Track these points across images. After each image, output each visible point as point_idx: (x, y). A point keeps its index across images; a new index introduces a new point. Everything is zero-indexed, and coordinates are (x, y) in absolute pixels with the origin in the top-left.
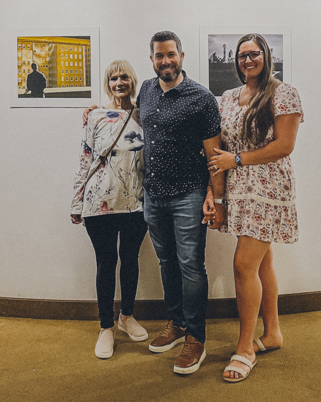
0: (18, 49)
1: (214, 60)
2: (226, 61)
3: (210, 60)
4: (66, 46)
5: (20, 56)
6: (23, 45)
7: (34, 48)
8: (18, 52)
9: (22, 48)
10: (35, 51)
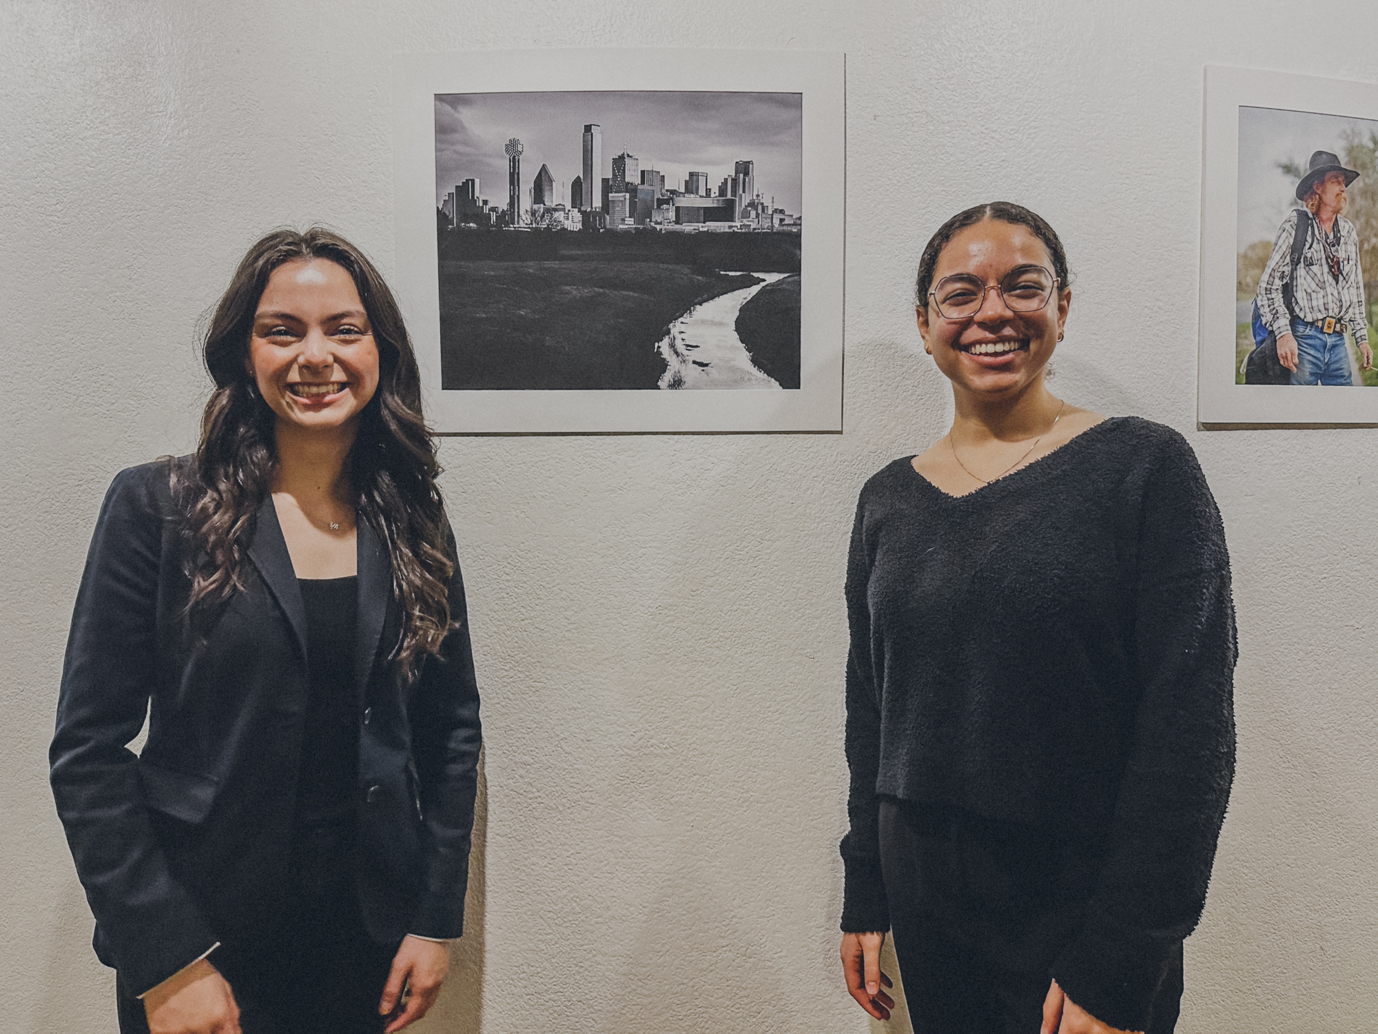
1: (465, 217)
2: (524, 222)
3: (442, 217)
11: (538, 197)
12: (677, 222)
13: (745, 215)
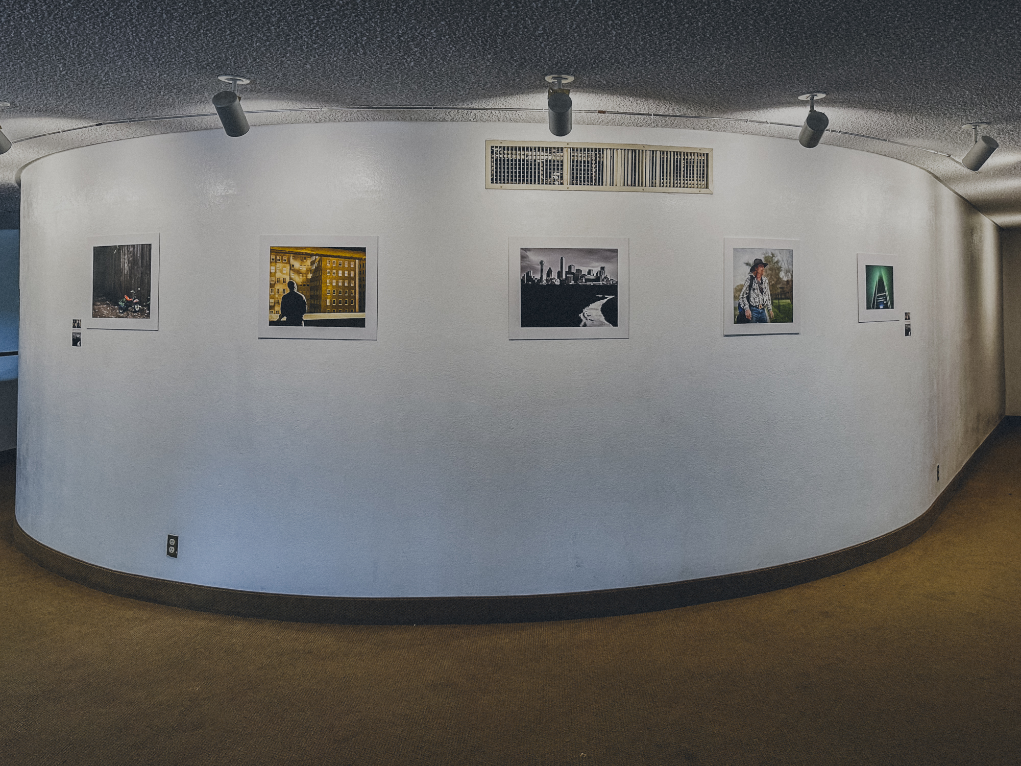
0: (271, 262)
1: (528, 281)
2: (544, 283)
3: (522, 281)
4: (334, 260)
5: (273, 271)
6: (278, 258)
7: (292, 262)
8: (271, 266)
9: (276, 261)
10: (293, 266)
11: (548, 276)
12: (585, 282)
13: (603, 280)
